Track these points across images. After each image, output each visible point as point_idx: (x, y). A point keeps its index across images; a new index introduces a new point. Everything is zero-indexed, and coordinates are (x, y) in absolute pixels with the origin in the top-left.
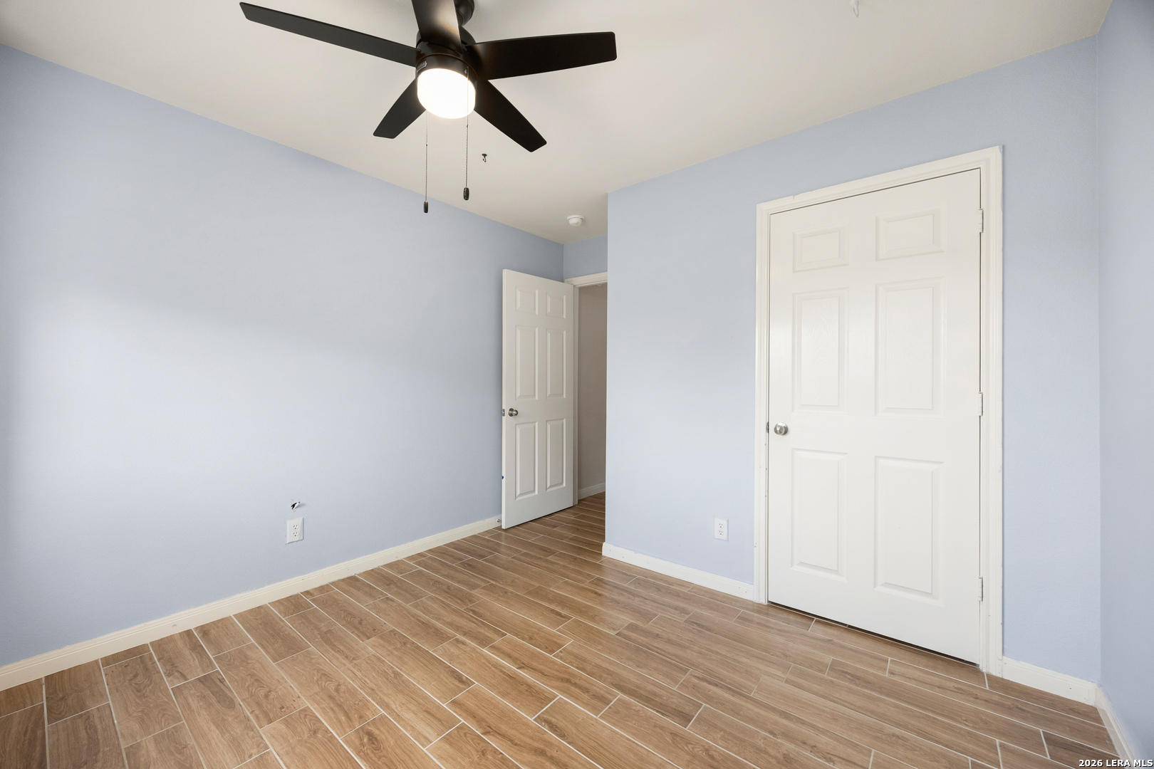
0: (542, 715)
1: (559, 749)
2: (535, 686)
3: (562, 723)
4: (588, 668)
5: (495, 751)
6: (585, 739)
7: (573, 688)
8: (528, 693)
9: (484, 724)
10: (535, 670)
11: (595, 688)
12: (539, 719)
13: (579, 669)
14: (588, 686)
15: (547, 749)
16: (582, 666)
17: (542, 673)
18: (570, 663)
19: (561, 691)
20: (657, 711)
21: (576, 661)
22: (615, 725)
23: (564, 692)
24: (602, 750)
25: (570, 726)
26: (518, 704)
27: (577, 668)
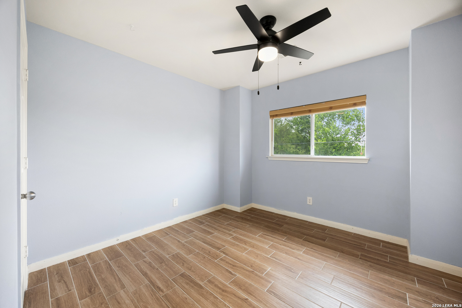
0: (234, 276)
1: (228, 266)
2: (238, 288)
3: (227, 274)
4: (212, 298)
5: (248, 267)
6: (220, 269)
7: (221, 287)
8: (241, 285)
9: (255, 274)
10: (239, 298)
11: (212, 287)
12: (235, 275)
13: (217, 297)
14: (215, 288)
15: (232, 267)
16: (215, 299)
17: (235, 295)
18: (221, 302)
19: (226, 286)
20: (191, 277)
21: (217, 303)
22: (209, 273)
23: (225, 285)
24: (215, 266)
25: (224, 273)
26: (244, 281)
27: (218, 298)
